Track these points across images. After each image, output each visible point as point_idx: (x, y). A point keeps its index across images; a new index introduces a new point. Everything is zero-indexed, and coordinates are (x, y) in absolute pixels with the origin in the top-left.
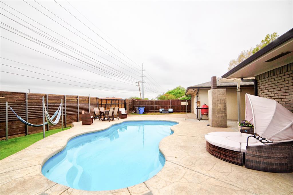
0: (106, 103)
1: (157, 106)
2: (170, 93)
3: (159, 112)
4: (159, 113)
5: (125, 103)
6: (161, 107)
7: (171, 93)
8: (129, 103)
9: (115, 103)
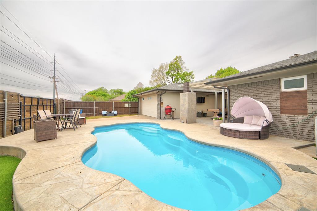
0: (30, 104)
1: (97, 108)
2: (92, 94)
3: (101, 114)
4: (101, 116)
5: (54, 105)
6: (102, 109)
7: (94, 94)
8: (58, 104)
9: (43, 104)
